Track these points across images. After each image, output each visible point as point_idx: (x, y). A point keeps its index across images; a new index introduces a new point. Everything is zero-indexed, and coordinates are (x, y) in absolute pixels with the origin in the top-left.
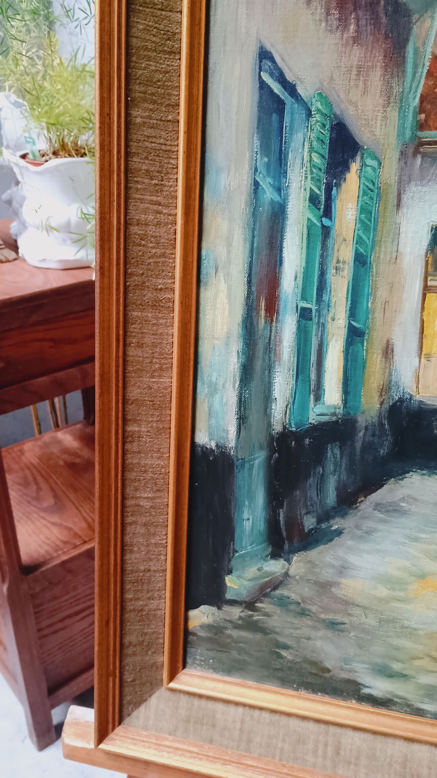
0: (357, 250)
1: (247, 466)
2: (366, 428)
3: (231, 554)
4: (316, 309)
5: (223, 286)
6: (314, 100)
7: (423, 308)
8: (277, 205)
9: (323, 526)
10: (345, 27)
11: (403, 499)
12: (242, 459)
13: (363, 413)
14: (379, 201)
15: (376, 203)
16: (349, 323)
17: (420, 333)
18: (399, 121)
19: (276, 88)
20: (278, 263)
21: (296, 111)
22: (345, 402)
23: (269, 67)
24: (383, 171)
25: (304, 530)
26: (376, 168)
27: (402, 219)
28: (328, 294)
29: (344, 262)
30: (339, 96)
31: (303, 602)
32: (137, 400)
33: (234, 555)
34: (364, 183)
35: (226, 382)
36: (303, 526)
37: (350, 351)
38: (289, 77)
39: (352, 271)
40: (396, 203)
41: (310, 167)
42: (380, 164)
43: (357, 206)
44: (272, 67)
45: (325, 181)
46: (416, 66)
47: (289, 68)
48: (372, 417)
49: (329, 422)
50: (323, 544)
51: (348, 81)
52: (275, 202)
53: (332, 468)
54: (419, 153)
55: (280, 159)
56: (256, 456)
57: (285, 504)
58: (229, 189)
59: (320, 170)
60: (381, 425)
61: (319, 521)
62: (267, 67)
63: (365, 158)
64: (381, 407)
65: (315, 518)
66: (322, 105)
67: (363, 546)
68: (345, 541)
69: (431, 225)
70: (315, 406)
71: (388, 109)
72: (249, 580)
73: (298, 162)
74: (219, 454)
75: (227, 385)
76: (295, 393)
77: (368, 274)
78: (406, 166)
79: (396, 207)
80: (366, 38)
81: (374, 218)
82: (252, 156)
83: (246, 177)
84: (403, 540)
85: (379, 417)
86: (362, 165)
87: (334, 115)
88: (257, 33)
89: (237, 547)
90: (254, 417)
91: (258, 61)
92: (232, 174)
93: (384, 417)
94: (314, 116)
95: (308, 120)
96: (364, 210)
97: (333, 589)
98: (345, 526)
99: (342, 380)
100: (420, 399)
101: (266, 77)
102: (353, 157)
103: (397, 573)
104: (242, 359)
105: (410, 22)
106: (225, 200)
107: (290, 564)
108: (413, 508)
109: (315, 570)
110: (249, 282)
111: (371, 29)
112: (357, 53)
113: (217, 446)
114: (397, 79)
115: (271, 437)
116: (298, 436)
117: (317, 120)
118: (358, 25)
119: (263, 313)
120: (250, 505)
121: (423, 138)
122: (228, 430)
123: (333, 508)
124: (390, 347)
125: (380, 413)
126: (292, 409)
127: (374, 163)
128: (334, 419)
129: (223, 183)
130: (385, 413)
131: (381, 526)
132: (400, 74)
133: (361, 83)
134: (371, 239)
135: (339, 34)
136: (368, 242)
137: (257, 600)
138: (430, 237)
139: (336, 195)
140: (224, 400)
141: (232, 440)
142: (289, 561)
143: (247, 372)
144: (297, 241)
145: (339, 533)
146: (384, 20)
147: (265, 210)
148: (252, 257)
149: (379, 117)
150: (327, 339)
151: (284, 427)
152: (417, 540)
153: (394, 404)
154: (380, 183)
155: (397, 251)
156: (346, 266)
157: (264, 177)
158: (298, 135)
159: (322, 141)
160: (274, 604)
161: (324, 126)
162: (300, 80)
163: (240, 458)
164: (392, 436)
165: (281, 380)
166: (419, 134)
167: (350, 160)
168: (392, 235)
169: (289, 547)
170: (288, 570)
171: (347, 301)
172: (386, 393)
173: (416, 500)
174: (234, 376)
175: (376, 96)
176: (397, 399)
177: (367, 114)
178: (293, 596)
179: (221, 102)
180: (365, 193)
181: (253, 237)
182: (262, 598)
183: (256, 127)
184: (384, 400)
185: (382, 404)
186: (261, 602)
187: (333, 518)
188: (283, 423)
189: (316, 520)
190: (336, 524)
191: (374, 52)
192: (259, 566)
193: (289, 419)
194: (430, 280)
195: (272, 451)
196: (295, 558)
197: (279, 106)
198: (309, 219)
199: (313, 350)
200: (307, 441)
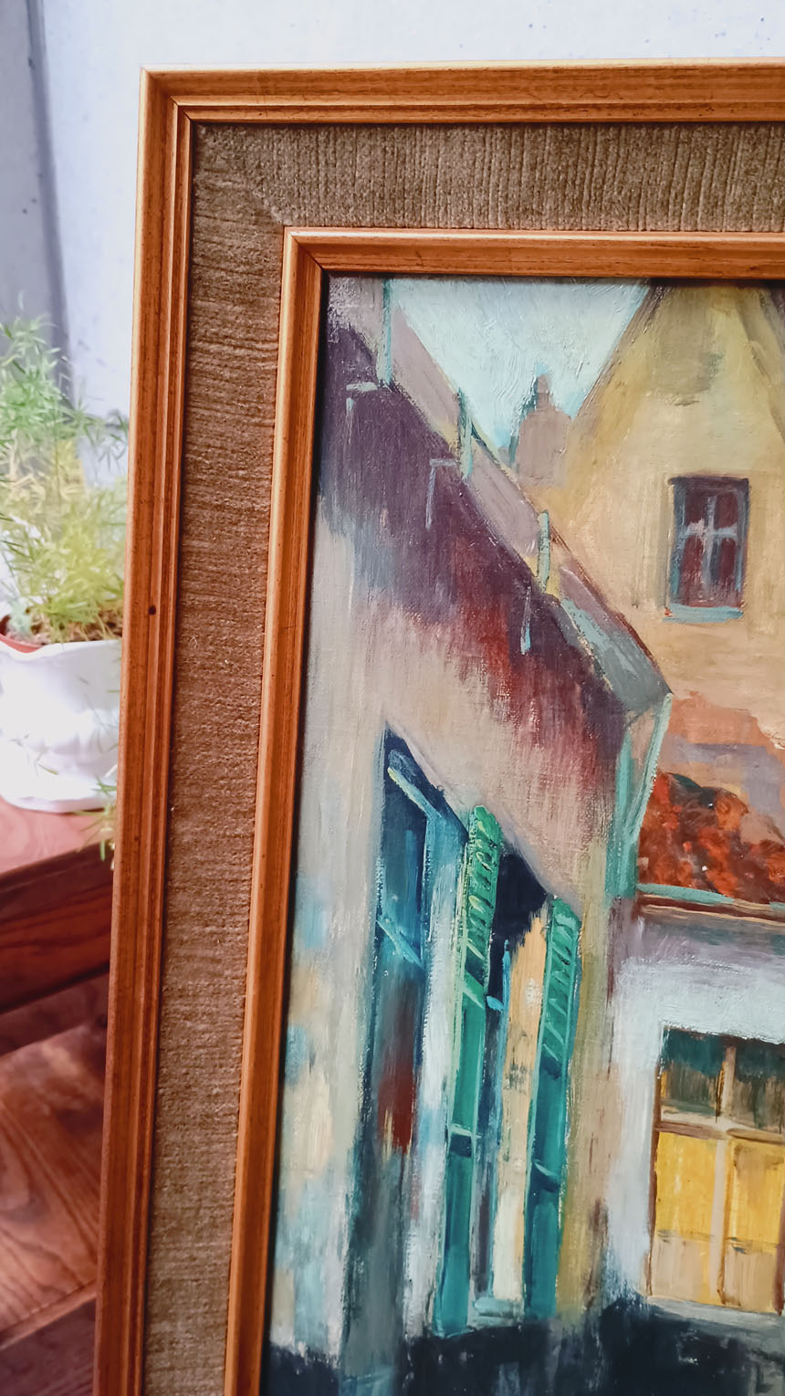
0: (544, 1053)
1: (360, 1390)
2: (564, 1343)
4: (478, 1140)
5: (323, 1088)
6: (472, 818)
7: (654, 1156)
8: (413, 968)
10: (521, 718)
12: (351, 1377)
13: (559, 1317)
14: (579, 980)
15: (574, 983)
16: (534, 1168)
17: (650, 1196)
18: (607, 865)
19: (412, 793)
20: (415, 1060)
21: (444, 831)
22: (528, 1297)
23: (401, 761)
24: (584, 936)
26: (573, 929)
27: (617, 1012)
28: (498, 1118)
29: (524, 1070)
30: (511, 816)
32: (169, 1281)
34: (553, 950)
35: (325, 1244)
37: (536, 1213)
38: (433, 779)
39: (537, 1084)
40: (606, 986)
41: (467, 916)
42: (579, 924)
43: (544, 984)
44: (405, 762)
45: (491, 940)
46: (632, 787)
47: (433, 768)
48: (573, 1326)
49: (500, 1328)
51: (526, 796)
52: (410, 964)
54: (642, 914)
55: (419, 899)
56: (376, 1374)
58: (336, 937)
59: (483, 922)
60: (589, 1339)
62: (396, 761)
63: (555, 912)
64: (588, 1310)
66: (484, 825)
69: (663, 1027)
70: (477, 1298)
71: (591, 844)
73: (448, 907)
74: (312, 1367)
75: (328, 1251)
76: (444, 1274)
77: (563, 1092)
78: (622, 932)
79: (606, 992)
80: (554, 737)
81: (572, 1006)
82: (373, 890)
83: (363, 921)
85: (585, 1327)
86: (551, 922)
87: (505, 843)
88: (382, 711)
90: (374, 1307)
91: (383, 751)
92: (340, 913)
93: (595, 1328)
94: (472, 841)
95: (464, 846)
96: (554, 991)
99: (522, 1260)
100: (654, 1304)
101: (395, 776)
102: (536, 908)
104: (354, 1210)
105: (622, 721)
106: (328, 952)
110: (367, 1085)
111: (560, 725)
112: (539, 759)
113: (309, 1352)
114: (603, 802)
115: (403, 1347)
116: (450, 1347)
117: (477, 848)
118: (540, 717)
119: (389, 1137)
121: (646, 893)
122: (327, 1327)
124: (602, 1212)
125: (587, 1321)
126: (438, 1301)
127: (571, 922)
128: (510, 1323)
129: (325, 926)
130: (595, 1321)
132: (608, 795)
133: (546, 802)
134: (567, 1038)
135: (510, 726)
136: (561, 1040)
138: (662, 1044)
139: (508, 963)
140: (322, 1275)
141: (335, 1344)
143: (362, 1230)
144: (446, 1027)
146: (580, 714)
147: (392, 976)
148: (371, 1046)
149: (577, 854)
150: (497, 1190)
151: (425, 1330)
153: (610, 1309)
154: (581, 953)
155: (610, 1061)
156: (528, 1076)
157: (392, 924)
158: (448, 866)
159: (486, 879)
161: (488, 857)
162: (449, 785)
163: (348, 1375)
164: (608, 1360)
165: (420, 1250)
166: (641, 886)
167: (531, 913)
168: (600, 1034)
171: (529, 1131)
172: (597, 1287)
174: (341, 1236)
175: (570, 823)
176: (615, 1298)
177: (557, 847)
179: (323, 805)
180: (556, 967)
181: (374, 1014)
183: (379, 847)
184: (593, 1298)
185: (590, 1304)
188: (423, 1323)
191: (565, 760)
193: (434, 1316)
194: (666, 1112)
195: (403, 1368)
197: (417, 820)
198: (465, 996)
199: (473, 1205)
200: (464, 1356)
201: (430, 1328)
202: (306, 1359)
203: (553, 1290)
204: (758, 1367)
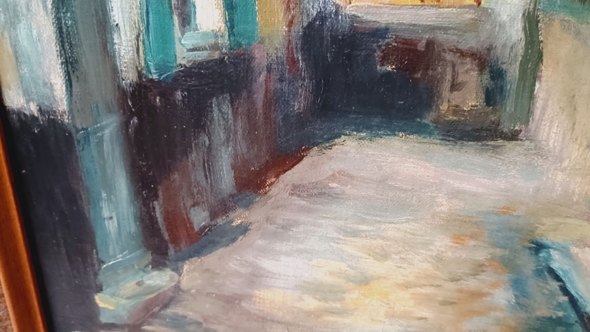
1: (93, 139)
2: (269, 68)
3: (97, 267)
9: (220, 221)
11: (333, 177)
12: (83, 129)
13: (262, 42)
22: (231, 24)
25: (192, 228)
31: (205, 320)
33: (100, 266)
36: (191, 223)
48: (276, 49)
49: (208, 62)
50: (223, 247)
53: (223, 136)
56: (104, 123)
57: (160, 193)
60: (293, 62)
61: (214, 215)
64: (289, 31)
65: (207, 211)
67: (280, 246)
68: (255, 240)
70: (183, 34)
72: (128, 298)
74: (46, 124)
75: (34, 6)
76: (148, 13)
84: (336, 235)
85: (288, 48)
89: (102, 256)
90: (89, 59)
93: (296, 48)
97: (243, 304)
98: (251, 219)
100: (353, 13)
103: (328, 279)
107: (180, 275)
108: (348, 189)
109: (216, 281)
113: (40, 110)
115: (122, 93)
116: (164, 88)
120: (109, 199)
122: (51, 84)
123: (232, 196)
125: (289, 42)
126: (147, 42)
128: (216, 55)
130: (297, 42)
131: (303, 218)
137: (144, 322)
140: (35, 32)
141: (62, 100)
142: (178, 270)
145: (244, 229)
151: (140, 75)
152: (355, 234)
153: (310, 25)
160: (166, 326)
163: (80, 128)
164: (311, 79)
169: (176, 251)
170: (179, 282)
172: (296, 4)
173: (352, 177)
176: (315, 14)
178: (191, 315)
182: (150, 320)
184: (293, 17)
185: (290, 24)
186: (149, 324)
187: (233, 209)
188: (137, 67)
189: (208, 214)
190: (238, 217)
192: (139, 279)
193: (145, 60)
195: (127, 114)
196: (186, 267)
200: (179, 95)
201: (144, 72)
202: (40, 118)
203: (254, 14)
204: (454, 66)
